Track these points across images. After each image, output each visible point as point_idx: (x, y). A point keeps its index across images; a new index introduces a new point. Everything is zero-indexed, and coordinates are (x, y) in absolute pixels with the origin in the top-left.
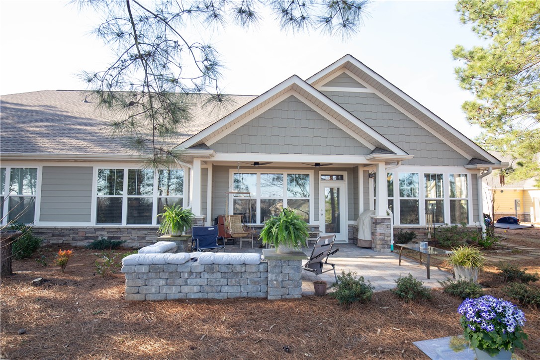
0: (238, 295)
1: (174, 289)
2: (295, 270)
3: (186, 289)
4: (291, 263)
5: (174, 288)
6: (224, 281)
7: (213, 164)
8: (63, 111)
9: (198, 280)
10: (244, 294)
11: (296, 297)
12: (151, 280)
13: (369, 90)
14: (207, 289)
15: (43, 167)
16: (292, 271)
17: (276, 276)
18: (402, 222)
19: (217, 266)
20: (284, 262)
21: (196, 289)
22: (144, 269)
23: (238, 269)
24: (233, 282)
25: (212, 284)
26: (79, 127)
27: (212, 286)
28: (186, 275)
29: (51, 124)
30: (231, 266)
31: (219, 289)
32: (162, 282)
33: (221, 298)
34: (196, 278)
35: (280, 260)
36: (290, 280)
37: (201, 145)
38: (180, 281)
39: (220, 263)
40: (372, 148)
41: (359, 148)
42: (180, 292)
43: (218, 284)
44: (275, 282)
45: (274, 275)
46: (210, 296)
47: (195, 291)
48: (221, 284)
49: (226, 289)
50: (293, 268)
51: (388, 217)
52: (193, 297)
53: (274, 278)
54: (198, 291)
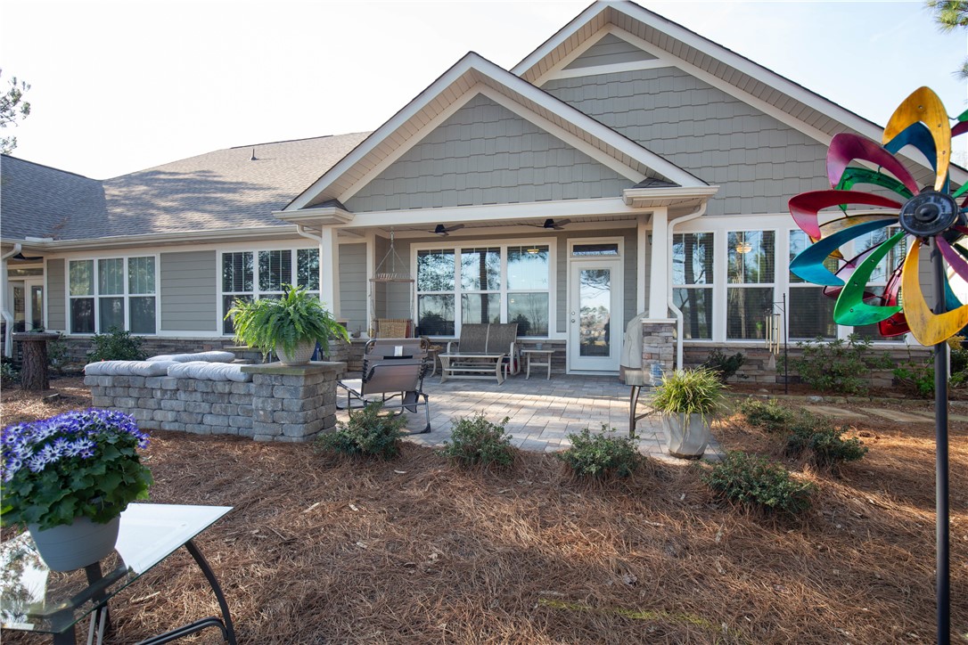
0: (224, 431)
1: (145, 414)
2: (292, 394)
3: (159, 415)
4: (286, 381)
5: (145, 411)
6: (205, 406)
7: (376, 236)
8: (215, 176)
9: (174, 402)
10: (233, 431)
11: (294, 440)
12: (118, 399)
13: (664, 61)
14: (184, 416)
15: (161, 254)
16: (287, 396)
17: (263, 402)
18: (730, 336)
19: (192, 381)
20: (276, 378)
21: (171, 416)
22: (107, 382)
23: (220, 388)
24: (218, 409)
25: (191, 410)
26: (218, 195)
27: (191, 413)
28: (159, 393)
29: (190, 195)
30: (210, 383)
31: (199, 420)
32: (131, 403)
33: (202, 433)
34: (171, 399)
35: (270, 375)
36: (286, 411)
37: (326, 201)
38: (152, 403)
39: (197, 377)
40: (638, 178)
41: (612, 183)
42: (152, 420)
43: (198, 411)
44: (261, 412)
45: (261, 400)
46: (189, 428)
47: (170, 420)
48: (201, 411)
49: (208, 419)
50: (288, 390)
51: (672, 321)
52: (167, 428)
53: (260, 405)
54: (173, 419)
